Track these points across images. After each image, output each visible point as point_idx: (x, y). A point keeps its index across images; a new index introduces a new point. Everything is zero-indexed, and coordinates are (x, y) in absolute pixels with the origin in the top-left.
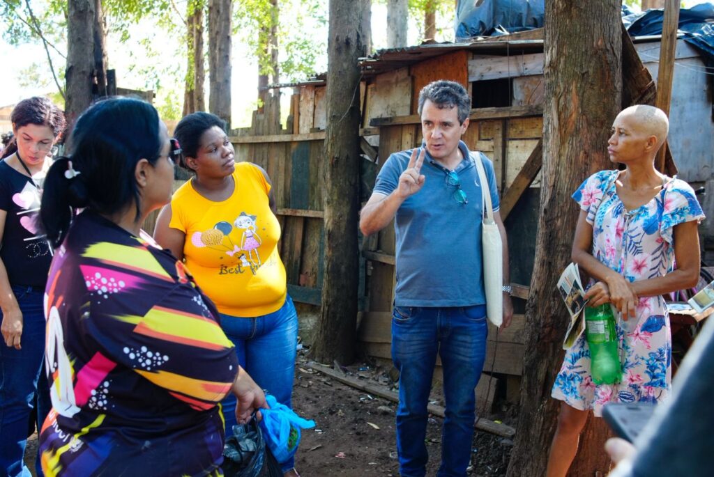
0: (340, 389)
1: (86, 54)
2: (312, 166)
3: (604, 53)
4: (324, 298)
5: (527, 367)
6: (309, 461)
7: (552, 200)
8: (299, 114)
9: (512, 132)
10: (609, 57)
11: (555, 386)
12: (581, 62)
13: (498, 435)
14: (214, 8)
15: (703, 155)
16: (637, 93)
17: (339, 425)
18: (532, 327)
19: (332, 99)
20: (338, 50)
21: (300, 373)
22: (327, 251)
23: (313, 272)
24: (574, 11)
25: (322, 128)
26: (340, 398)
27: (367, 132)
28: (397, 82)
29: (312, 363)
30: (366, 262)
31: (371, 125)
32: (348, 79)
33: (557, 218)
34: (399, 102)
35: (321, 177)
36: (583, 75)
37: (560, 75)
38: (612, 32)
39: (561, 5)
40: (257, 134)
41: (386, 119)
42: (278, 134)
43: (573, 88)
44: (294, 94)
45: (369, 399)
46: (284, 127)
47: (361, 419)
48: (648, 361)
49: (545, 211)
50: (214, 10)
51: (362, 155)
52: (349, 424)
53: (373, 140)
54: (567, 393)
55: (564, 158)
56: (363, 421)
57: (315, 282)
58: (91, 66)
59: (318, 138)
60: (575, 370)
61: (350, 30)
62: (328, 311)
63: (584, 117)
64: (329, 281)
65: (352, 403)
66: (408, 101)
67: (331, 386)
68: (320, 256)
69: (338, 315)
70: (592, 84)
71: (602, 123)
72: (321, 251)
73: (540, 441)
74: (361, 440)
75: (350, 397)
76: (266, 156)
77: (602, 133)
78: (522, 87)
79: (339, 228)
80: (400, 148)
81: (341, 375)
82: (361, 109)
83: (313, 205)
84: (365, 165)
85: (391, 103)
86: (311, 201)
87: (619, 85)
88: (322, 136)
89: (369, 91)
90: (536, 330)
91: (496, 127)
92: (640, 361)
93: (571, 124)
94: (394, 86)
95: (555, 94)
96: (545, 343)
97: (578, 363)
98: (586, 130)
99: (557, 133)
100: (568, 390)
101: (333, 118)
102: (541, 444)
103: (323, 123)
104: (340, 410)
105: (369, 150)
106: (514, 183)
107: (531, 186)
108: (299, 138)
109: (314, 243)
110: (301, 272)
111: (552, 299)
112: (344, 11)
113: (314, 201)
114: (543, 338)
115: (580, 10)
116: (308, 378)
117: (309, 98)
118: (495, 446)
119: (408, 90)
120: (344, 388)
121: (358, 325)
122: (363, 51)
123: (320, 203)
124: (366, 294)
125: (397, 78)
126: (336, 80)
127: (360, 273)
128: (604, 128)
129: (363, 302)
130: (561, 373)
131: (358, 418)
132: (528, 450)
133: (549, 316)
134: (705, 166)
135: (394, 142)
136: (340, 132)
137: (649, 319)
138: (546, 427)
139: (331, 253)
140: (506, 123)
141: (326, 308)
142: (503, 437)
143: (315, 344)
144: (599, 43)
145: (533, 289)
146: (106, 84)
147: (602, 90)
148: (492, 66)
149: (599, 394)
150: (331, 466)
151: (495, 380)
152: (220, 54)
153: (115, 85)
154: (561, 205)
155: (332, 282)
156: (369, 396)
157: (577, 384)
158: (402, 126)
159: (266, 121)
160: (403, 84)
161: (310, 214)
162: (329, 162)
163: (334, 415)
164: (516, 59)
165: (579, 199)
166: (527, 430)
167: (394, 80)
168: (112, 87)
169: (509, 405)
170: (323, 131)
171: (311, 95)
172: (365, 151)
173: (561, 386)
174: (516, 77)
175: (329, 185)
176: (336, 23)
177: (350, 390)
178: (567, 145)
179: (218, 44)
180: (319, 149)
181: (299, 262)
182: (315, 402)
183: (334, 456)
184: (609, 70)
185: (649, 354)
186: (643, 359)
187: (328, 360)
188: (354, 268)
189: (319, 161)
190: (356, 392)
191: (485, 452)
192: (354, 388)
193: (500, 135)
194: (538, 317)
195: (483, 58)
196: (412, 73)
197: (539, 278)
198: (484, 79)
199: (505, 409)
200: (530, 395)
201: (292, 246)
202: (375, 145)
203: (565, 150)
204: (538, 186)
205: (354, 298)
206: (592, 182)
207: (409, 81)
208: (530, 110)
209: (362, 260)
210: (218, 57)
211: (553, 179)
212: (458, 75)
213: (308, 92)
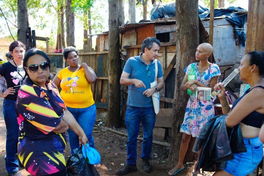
0: (115, 135)
1: (25, 25)
2: (104, 62)
3: (193, 26)
4: (109, 106)
5: (173, 123)
6: (106, 156)
7: (179, 72)
8: (99, 44)
9: (168, 50)
10: (195, 28)
11: (181, 128)
12: (187, 29)
13: (166, 147)
14: (68, 6)
15: (233, 56)
16: (204, 38)
17: (115, 146)
18: (174, 111)
19: (110, 40)
20: (112, 24)
21: (102, 131)
22: (110, 91)
23: (105, 98)
24: (184, 14)
25: (107, 49)
26: (115, 138)
27: (122, 51)
28: (132, 34)
29: (106, 128)
30: (123, 94)
31: (123, 48)
32: (116, 33)
33: (181, 77)
34: (133, 41)
35: (107, 66)
36: (187, 33)
37: (180, 33)
38: (195, 20)
39: (180, 12)
40: (85, 52)
41: (129, 46)
42: (92, 51)
43: (184, 37)
44: (97, 38)
45: (125, 138)
46: (94, 49)
47: (122, 144)
48: (208, 119)
49: (177, 75)
50: (68, 8)
51: (121, 58)
52: (118, 145)
53: (124, 53)
54: (185, 130)
55: (182, 59)
56: (123, 144)
57: (106, 101)
58: (26, 29)
59: (106, 53)
60: (186, 123)
61: (116, 17)
62: (111, 110)
63: (188, 46)
64: (111, 100)
65: (119, 139)
66: (136, 40)
67: (112, 134)
68: (107, 92)
69: (114, 112)
70: (190, 36)
71: (193, 48)
72: (108, 90)
73: (177, 146)
74: (122, 150)
75: (118, 138)
76: (88, 59)
77: (193, 50)
78: (173, 35)
79: (114, 82)
80: (133, 56)
81: (116, 131)
82: (120, 43)
83: (105, 75)
84: (122, 62)
85: (130, 41)
86: (104, 74)
87: (198, 36)
88: (107, 52)
89: (123, 37)
90: (175, 112)
91: (163, 49)
92: (206, 119)
93: (184, 48)
94: (131, 35)
95: (179, 39)
96: (178, 116)
97: (187, 120)
98: (188, 50)
99: (180, 51)
100: (185, 129)
101: (111, 46)
102: (178, 147)
103: (107, 48)
104: (115, 142)
105: (123, 57)
106: (169, 66)
107: (174, 67)
108: (99, 53)
109: (105, 88)
110: (101, 98)
111: (180, 102)
112: (114, 11)
113: (105, 74)
114: (178, 114)
115: (186, 13)
116: (104, 132)
117: (102, 39)
118: (165, 150)
119: (135, 36)
120: (117, 135)
121: (121, 115)
122: (120, 24)
123: (107, 75)
124: (123, 105)
125: (132, 33)
126: (111, 34)
127: (121, 98)
128: (194, 49)
129: (122, 107)
130: (183, 124)
131: (121, 143)
132: (174, 149)
133: (179, 107)
134: (234, 60)
135: (131, 54)
136: (113, 51)
137: (207, 106)
138: (179, 142)
139: (111, 91)
140: (166, 47)
141: (110, 109)
142: (167, 147)
143: (106, 121)
144: (192, 23)
145: (174, 99)
146: (32, 35)
147: (193, 38)
148: (163, 29)
149: (194, 130)
150: (113, 157)
151: (165, 130)
152: (70, 23)
153: (35, 35)
154: (182, 73)
155: (112, 101)
156: (125, 137)
157: (187, 127)
158: (133, 49)
159: (88, 47)
160: (134, 35)
161: (104, 78)
162: (110, 61)
163: (113, 143)
164: (170, 26)
165: (186, 72)
166: (174, 143)
167: (131, 33)
168: (34, 36)
169: (169, 137)
170: (108, 50)
171: (103, 38)
172: (122, 57)
173: (183, 128)
174: (170, 32)
175: (110, 69)
176: (111, 15)
177: (119, 136)
178: (183, 54)
179: (69, 20)
180: (106, 56)
181: (100, 94)
182: (107, 139)
183: (114, 155)
184: (195, 32)
185: (208, 117)
186: (206, 118)
187: (111, 126)
188: (119, 96)
189: (106, 60)
190: (120, 136)
191: (162, 151)
192: (120, 135)
193: (164, 51)
194: (176, 108)
195: (159, 26)
196: (137, 31)
197: (176, 96)
198: (160, 33)
199: (168, 139)
200: (174, 132)
201: (98, 89)
202: (125, 55)
203: (182, 56)
204: (175, 67)
205: (119, 106)
206: (190, 67)
207: (136, 34)
208: (173, 44)
209: (122, 93)
210: (70, 24)
211: (179, 65)
212: (151, 32)
213: (102, 37)
